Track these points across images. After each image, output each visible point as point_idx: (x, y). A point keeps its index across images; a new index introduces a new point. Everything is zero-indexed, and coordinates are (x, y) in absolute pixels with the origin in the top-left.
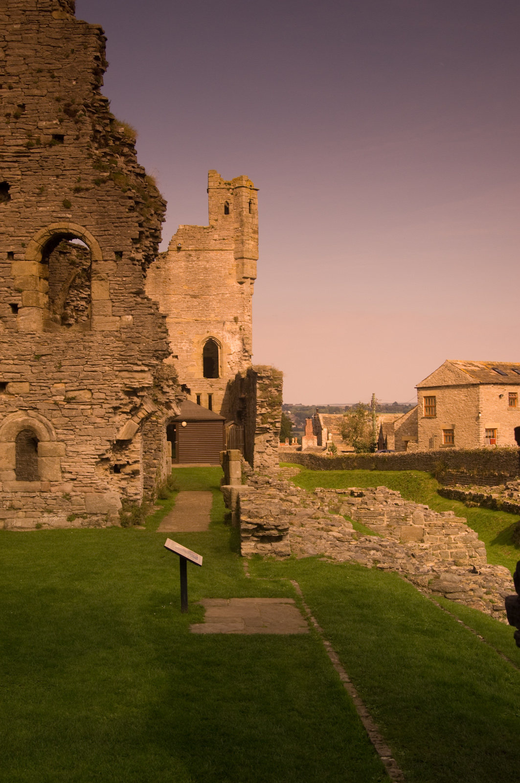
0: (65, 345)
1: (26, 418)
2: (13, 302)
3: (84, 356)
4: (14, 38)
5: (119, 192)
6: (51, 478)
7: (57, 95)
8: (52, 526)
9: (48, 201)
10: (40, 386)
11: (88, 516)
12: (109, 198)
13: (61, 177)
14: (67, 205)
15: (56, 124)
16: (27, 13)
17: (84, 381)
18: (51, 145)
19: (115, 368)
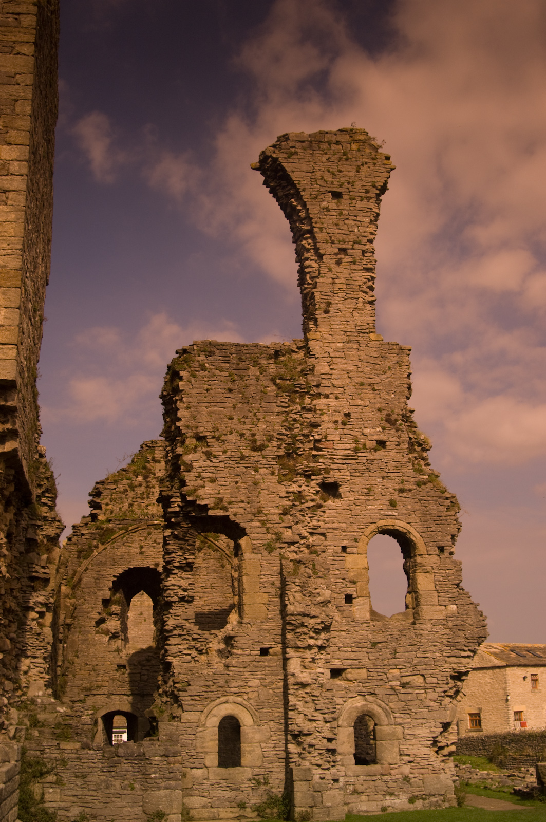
0: (398, 633)
1: (365, 703)
2: (348, 592)
3: (416, 643)
4: (338, 354)
5: (438, 493)
6: (391, 761)
7: (378, 405)
8: (397, 809)
9: (376, 500)
10: (377, 672)
11: (427, 797)
12: (429, 499)
13: (386, 478)
14: (393, 504)
15: (380, 431)
16: (348, 334)
17: (417, 667)
18: (376, 450)
19: (445, 654)
